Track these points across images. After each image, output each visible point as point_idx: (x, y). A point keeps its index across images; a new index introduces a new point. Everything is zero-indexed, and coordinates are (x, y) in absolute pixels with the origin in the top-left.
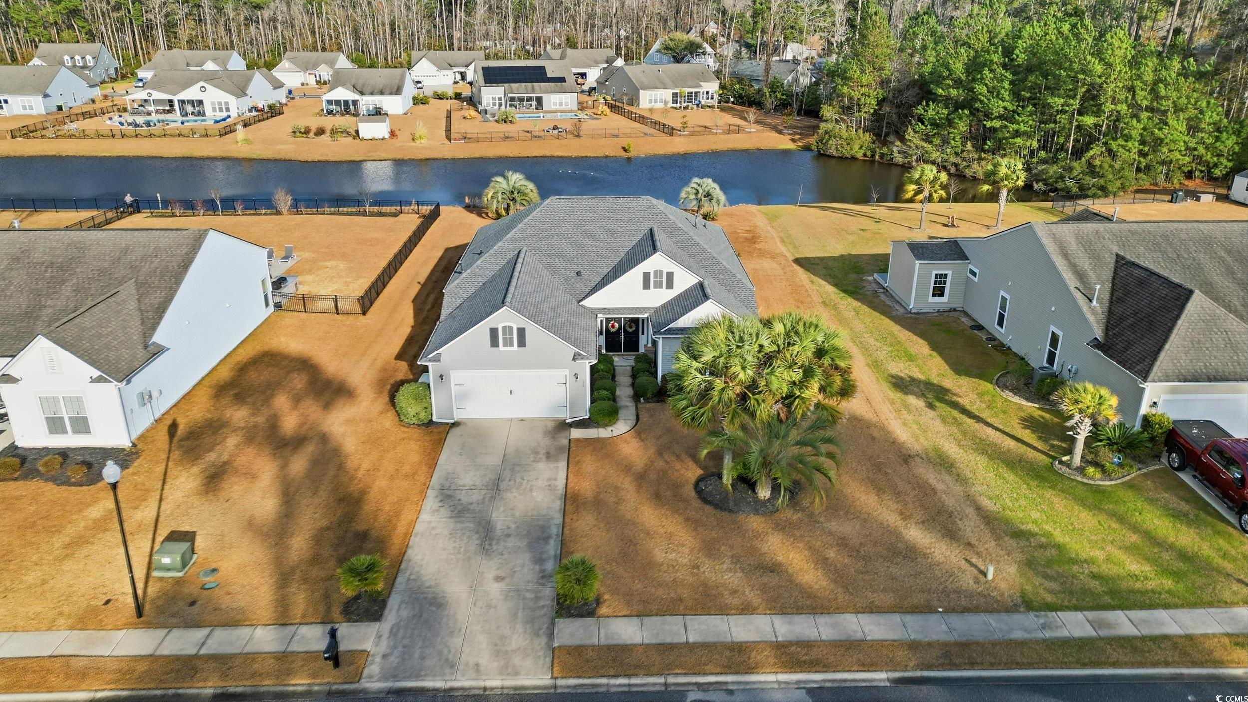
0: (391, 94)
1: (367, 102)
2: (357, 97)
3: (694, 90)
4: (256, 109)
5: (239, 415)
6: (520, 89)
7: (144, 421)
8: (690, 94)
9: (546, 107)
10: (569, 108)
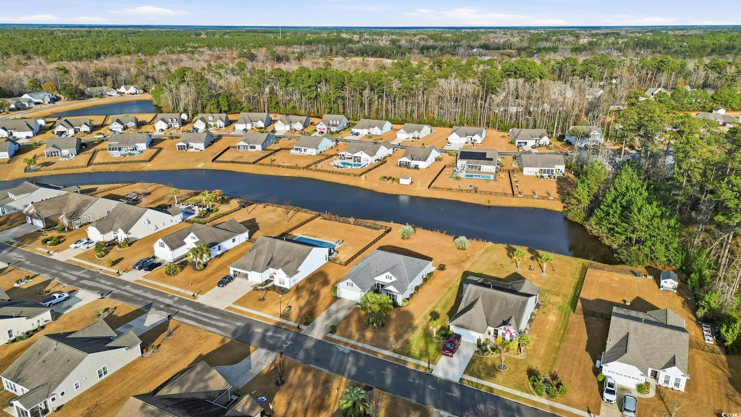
0: (422, 161)
1: (414, 163)
2: (409, 161)
3: (551, 169)
4: (378, 160)
5: (308, 286)
6: (473, 162)
7: (293, 284)
8: (548, 170)
9: (482, 170)
10: (492, 171)
